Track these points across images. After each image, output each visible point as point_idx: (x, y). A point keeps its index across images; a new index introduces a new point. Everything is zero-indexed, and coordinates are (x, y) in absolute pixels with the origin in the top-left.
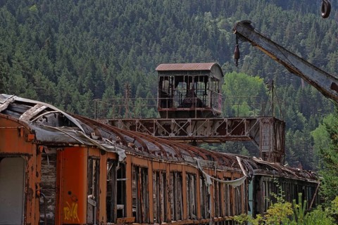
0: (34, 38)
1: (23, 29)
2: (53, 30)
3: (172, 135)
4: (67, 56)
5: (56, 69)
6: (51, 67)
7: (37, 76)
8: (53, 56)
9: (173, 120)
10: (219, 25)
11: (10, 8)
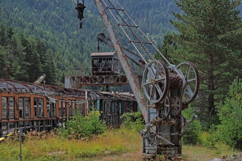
0: (75, 44)
1: (70, 41)
2: (83, 41)
3: (97, 83)
4: (88, 51)
5: (83, 57)
6: (81, 56)
7: (74, 60)
8: (82, 52)
9: (97, 77)
10: (152, 38)
11: (66, 32)
